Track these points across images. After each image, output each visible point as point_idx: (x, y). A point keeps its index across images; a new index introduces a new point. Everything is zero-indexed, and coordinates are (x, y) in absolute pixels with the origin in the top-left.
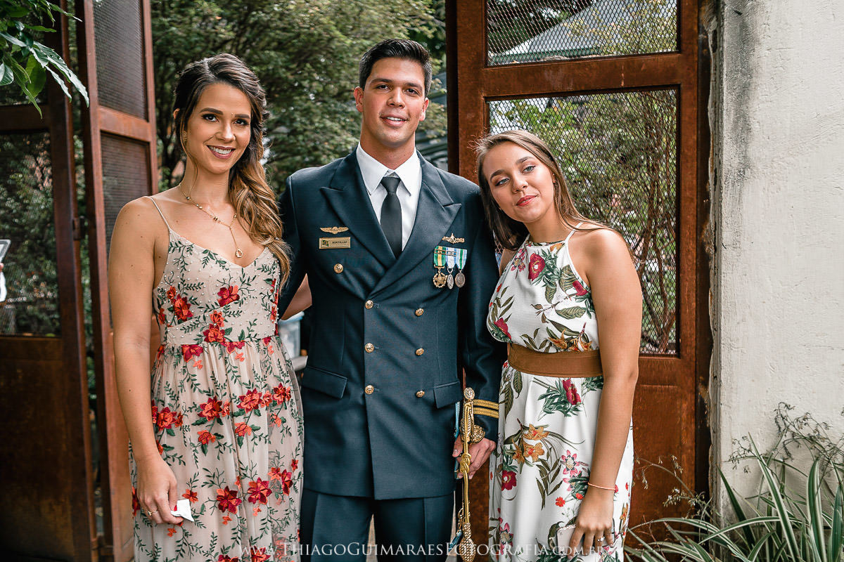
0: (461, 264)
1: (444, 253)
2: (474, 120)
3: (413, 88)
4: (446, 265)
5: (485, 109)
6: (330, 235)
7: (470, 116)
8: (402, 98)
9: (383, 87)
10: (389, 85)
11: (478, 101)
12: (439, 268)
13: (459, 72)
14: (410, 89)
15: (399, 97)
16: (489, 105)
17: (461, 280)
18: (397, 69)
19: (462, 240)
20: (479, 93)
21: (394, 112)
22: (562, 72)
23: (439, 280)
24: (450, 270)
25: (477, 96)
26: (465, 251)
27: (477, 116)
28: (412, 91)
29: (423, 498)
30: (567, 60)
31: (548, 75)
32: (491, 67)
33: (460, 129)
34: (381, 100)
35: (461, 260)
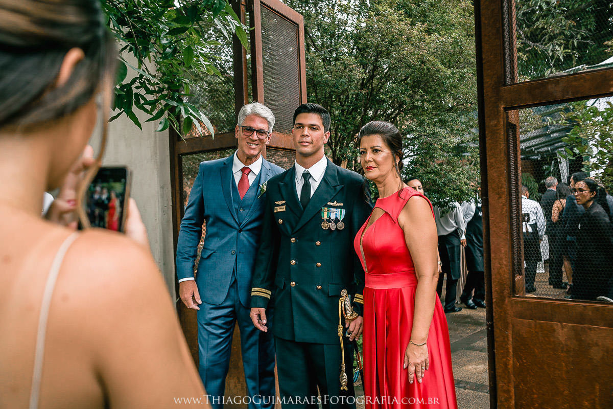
0: (341, 217)
1: (328, 211)
2: (496, 126)
3: (314, 127)
4: (330, 217)
5: (505, 116)
6: (278, 205)
7: (493, 123)
8: (308, 132)
9: (300, 127)
10: (302, 126)
11: (498, 111)
12: (325, 219)
13: (485, 91)
14: (313, 127)
15: (306, 131)
16: (508, 113)
17: (341, 226)
18: (306, 118)
19: (342, 205)
20: (500, 105)
21: (304, 140)
22: (561, 85)
23: (325, 226)
24: (333, 220)
25: (498, 107)
26: (344, 211)
27: (499, 122)
28: (314, 128)
29: (323, 344)
30: (565, 76)
31: (550, 87)
32: (509, 85)
33: (487, 132)
34: (298, 134)
35: (341, 215)
